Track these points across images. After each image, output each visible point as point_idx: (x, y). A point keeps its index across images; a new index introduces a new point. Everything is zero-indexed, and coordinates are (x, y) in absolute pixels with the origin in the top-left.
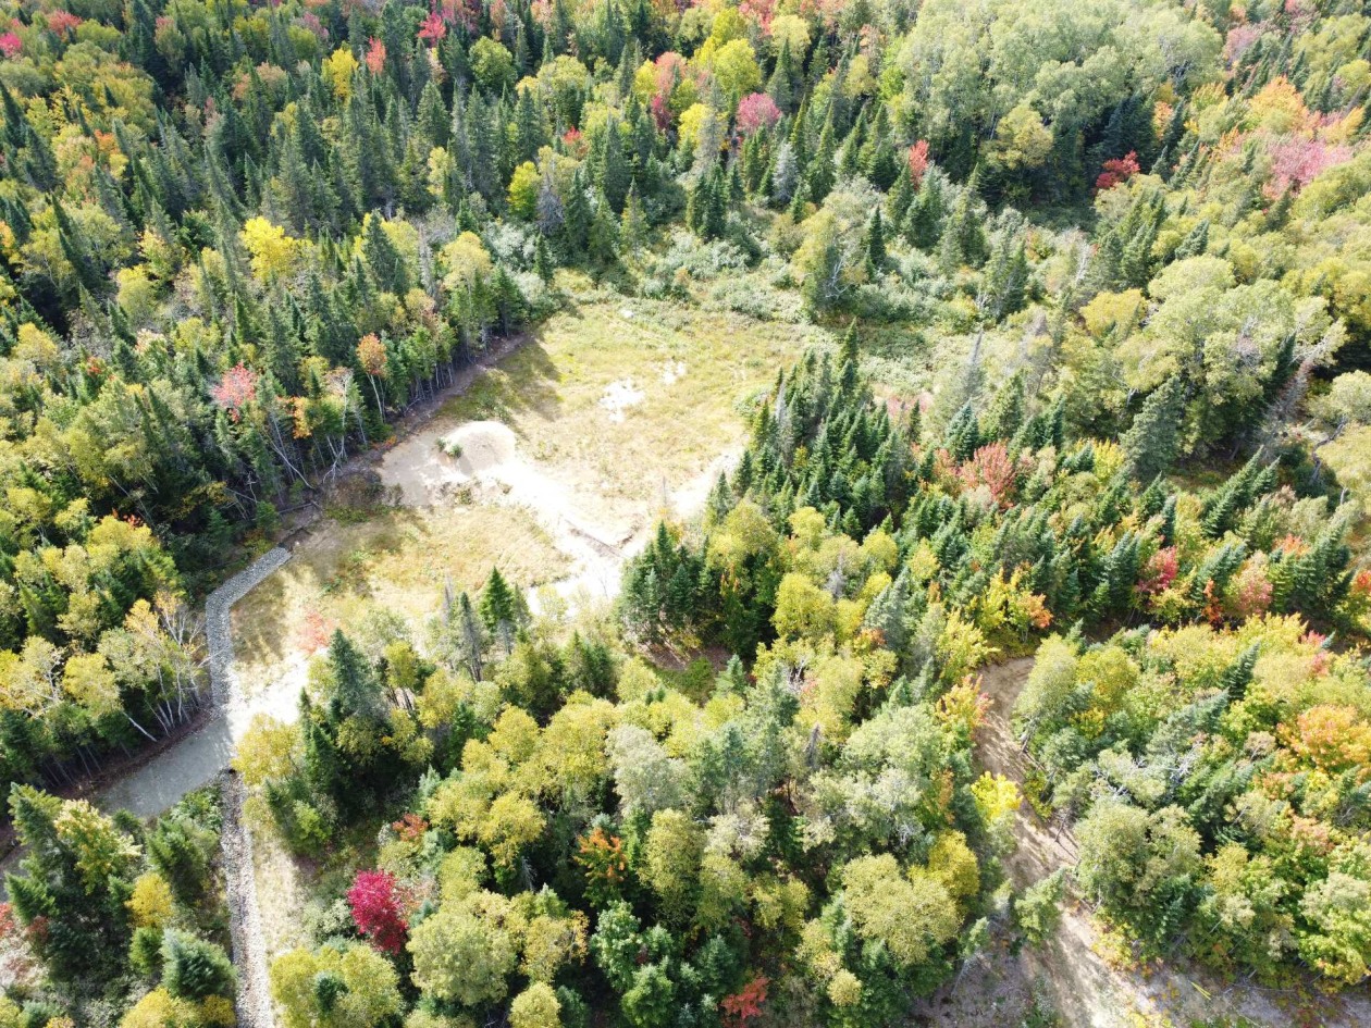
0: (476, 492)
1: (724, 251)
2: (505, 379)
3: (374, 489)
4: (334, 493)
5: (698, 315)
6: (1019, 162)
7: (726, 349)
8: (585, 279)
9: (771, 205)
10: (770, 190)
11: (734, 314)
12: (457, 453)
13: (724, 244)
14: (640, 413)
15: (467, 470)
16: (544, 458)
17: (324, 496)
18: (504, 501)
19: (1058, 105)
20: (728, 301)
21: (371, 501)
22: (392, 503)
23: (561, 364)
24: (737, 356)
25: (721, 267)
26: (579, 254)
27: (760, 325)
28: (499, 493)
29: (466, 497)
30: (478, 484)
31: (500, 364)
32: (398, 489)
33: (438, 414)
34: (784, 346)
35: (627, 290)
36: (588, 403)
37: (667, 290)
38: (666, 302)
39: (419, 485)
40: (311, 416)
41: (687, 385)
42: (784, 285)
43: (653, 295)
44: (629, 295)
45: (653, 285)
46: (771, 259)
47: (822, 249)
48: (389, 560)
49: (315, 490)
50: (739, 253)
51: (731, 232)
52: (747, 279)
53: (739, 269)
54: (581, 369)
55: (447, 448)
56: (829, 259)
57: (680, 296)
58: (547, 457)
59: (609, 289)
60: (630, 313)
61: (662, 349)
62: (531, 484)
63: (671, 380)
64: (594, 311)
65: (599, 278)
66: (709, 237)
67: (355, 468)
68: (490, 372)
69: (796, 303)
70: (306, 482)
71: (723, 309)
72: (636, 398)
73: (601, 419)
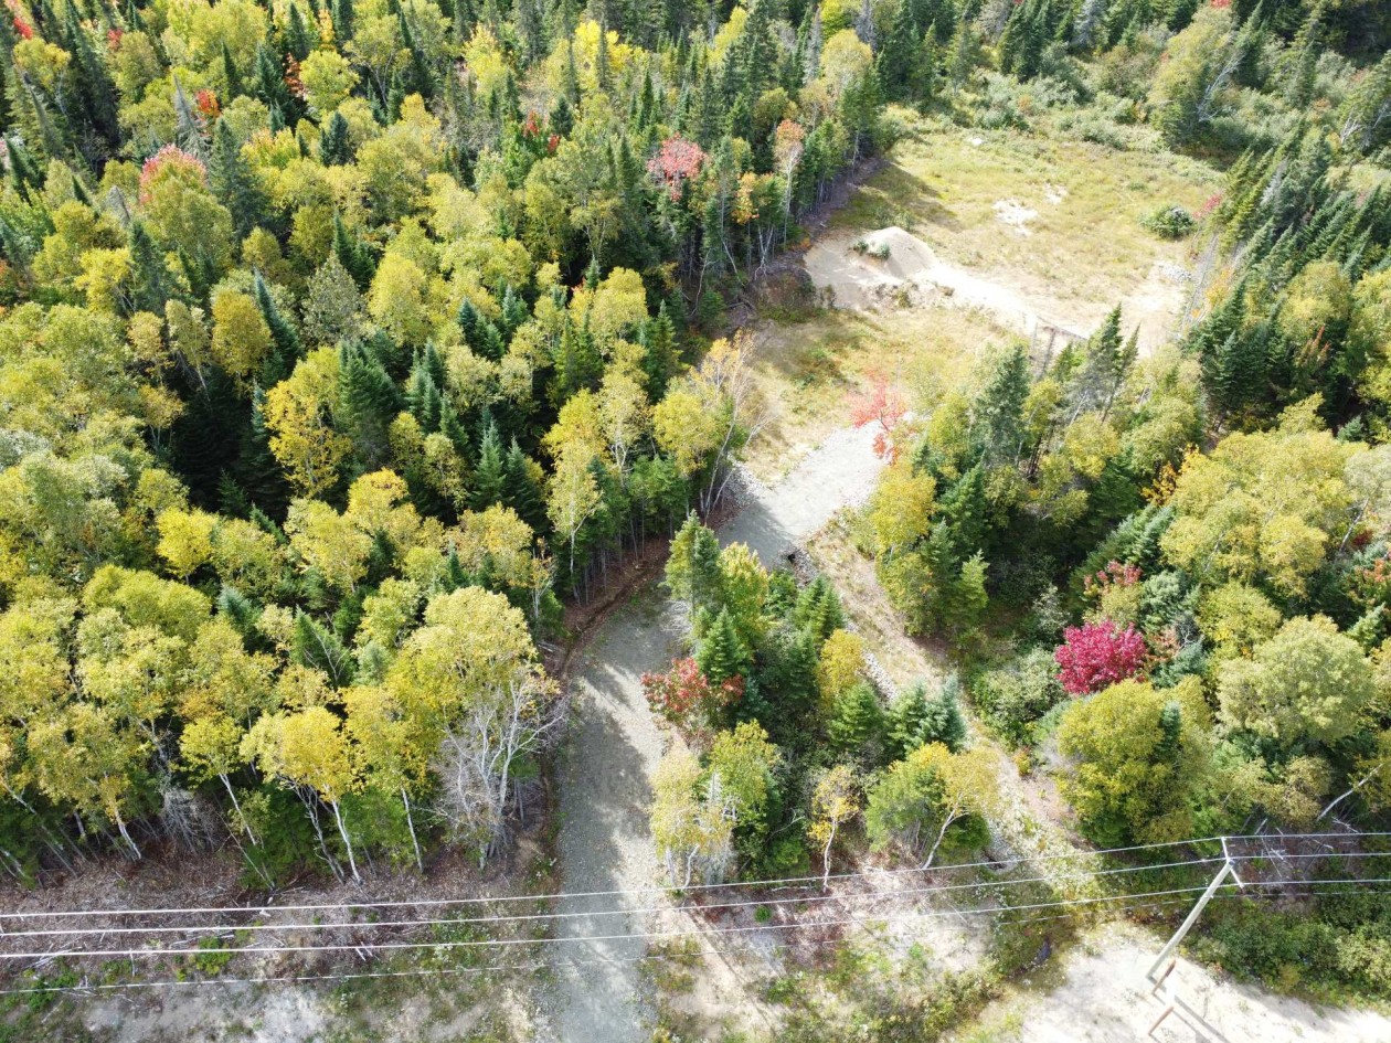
0: (913, 295)
1: (1050, 86)
2: (884, 195)
3: (805, 289)
4: (766, 291)
5: (1051, 145)
7: (1099, 174)
8: (911, 112)
9: (1071, 51)
10: (1069, 34)
11: (1089, 144)
12: (885, 256)
13: (1049, 80)
14: (1045, 227)
15: (897, 272)
16: (970, 264)
17: (756, 296)
18: (948, 303)
20: (1077, 130)
21: (803, 302)
22: (825, 305)
23: (932, 183)
24: (1114, 179)
25: (1051, 104)
26: (899, 88)
27: (1122, 155)
28: (939, 296)
29: (906, 301)
30: (915, 287)
31: (867, 182)
32: (830, 290)
33: (831, 225)
34: (1157, 172)
35: (962, 121)
36: (986, 217)
37: (1009, 120)
38: (1012, 132)
39: (852, 286)
40: (752, 196)
41: (1078, 205)
42: (1126, 119)
43: (995, 125)
44: (967, 125)
45: (993, 115)
46: (1102, 96)
47: (1197, 67)
48: (855, 355)
49: (746, 289)
50: (1066, 89)
51: (1049, 71)
52: (1086, 113)
53: (1071, 104)
54: (957, 187)
55: (872, 249)
56: (1203, 79)
57: (1022, 127)
58: (974, 263)
59: (943, 120)
60: (977, 141)
61: (1031, 173)
62: (973, 289)
63: (1057, 200)
64: (938, 139)
65: (924, 112)
66: (1027, 74)
67: (783, 266)
68: (864, 189)
69: (1150, 136)
70: (741, 277)
71: (1073, 139)
72: (1031, 215)
73: (1008, 232)
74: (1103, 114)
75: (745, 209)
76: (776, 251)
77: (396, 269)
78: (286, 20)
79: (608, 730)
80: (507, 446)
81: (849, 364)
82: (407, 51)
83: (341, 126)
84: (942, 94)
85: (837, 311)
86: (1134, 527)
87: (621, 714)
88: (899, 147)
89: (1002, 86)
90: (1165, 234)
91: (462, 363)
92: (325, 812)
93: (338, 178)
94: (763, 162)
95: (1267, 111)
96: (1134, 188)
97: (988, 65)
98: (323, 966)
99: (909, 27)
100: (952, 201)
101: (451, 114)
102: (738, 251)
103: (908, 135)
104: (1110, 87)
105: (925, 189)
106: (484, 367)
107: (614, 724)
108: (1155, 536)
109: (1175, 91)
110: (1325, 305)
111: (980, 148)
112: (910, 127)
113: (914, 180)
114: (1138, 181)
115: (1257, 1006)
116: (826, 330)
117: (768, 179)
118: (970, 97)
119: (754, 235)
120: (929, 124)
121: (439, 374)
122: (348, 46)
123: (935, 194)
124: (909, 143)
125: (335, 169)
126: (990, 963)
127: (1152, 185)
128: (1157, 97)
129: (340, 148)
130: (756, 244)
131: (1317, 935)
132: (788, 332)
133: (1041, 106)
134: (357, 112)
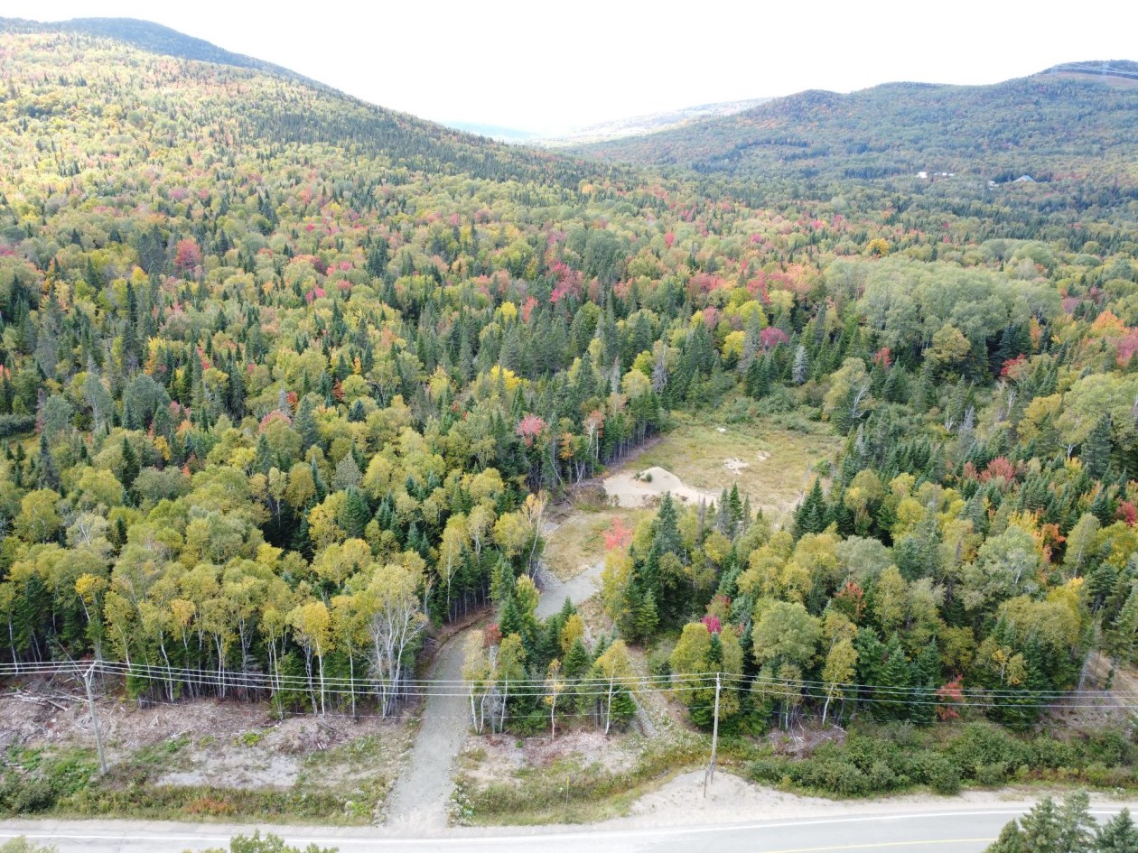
1: (772, 402)
3: (603, 496)
4: (579, 496)
5: (767, 432)
6: (951, 357)
7: (792, 446)
8: (686, 415)
9: (790, 385)
10: (790, 376)
11: (789, 431)
12: (649, 480)
13: (771, 399)
14: (751, 471)
16: (699, 486)
17: (573, 498)
18: (684, 505)
19: (970, 325)
20: (784, 424)
21: (601, 502)
22: (613, 504)
23: (690, 450)
24: (801, 448)
25: (771, 411)
27: (809, 436)
31: (651, 449)
32: (616, 497)
33: (625, 467)
35: (716, 420)
36: (716, 465)
37: (743, 419)
38: (743, 425)
39: (629, 495)
40: (571, 445)
41: (774, 461)
42: (817, 418)
43: (735, 422)
44: (718, 423)
45: (734, 417)
46: (802, 407)
47: (847, 389)
49: (568, 494)
50: (781, 404)
51: (772, 395)
52: (791, 416)
53: (783, 411)
54: (704, 452)
55: (643, 477)
56: (851, 395)
57: (751, 423)
58: (703, 486)
59: (705, 420)
60: (723, 430)
61: (751, 445)
63: (762, 458)
64: (699, 429)
65: (694, 415)
66: (760, 396)
67: (591, 484)
69: (828, 427)
70: (564, 487)
71: (780, 429)
72: (745, 465)
73: (728, 473)
74: (801, 418)
75: (567, 451)
76: (587, 476)
77: (379, 462)
78: (338, 362)
80: (420, 537)
82: (398, 377)
83: (360, 407)
85: (619, 507)
88: (674, 432)
89: (744, 403)
91: (404, 501)
92: (315, 661)
93: (356, 427)
94: (578, 430)
95: (903, 414)
96: (810, 453)
98: (301, 749)
101: (418, 407)
102: (564, 474)
103: (681, 426)
104: (807, 402)
106: (414, 503)
109: (838, 401)
110: (864, 490)
111: (725, 434)
112: (684, 422)
113: (678, 448)
114: (815, 449)
115: (763, 790)
116: (611, 516)
117: (579, 437)
118: (725, 409)
119: (573, 465)
120: (693, 421)
121: (392, 506)
122: (368, 375)
124: (680, 430)
125: (355, 424)
127: (823, 451)
129: (358, 415)
130: (574, 471)
132: (590, 516)
133: (765, 412)
134: (368, 402)
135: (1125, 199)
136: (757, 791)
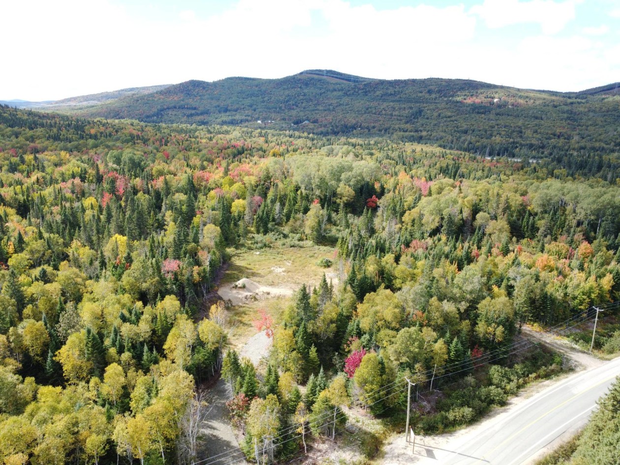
0: (257, 297)
1: (274, 234)
2: (235, 272)
5: (281, 250)
6: (348, 200)
7: (299, 255)
8: (233, 249)
9: (276, 224)
10: (274, 220)
11: (292, 248)
12: (244, 287)
13: (273, 233)
14: (289, 271)
15: (249, 291)
16: (271, 285)
18: (269, 297)
19: (351, 183)
20: (287, 245)
22: (230, 305)
23: (249, 267)
24: (304, 256)
25: (276, 239)
27: (303, 249)
28: (266, 295)
29: (256, 299)
30: (257, 294)
31: (227, 270)
32: (229, 300)
33: (221, 283)
34: (316, 251)
35: (250, 249)
37: (265, 245)
38: (267, 249)
39: (237, 298)
40: (199, 274)
41: (296, 264)
42: (300, 240)
43: (261, 248)
44: (252, 250)
45: (259, 245)
46: (290, 235)
47: (316, 220)
48: (246, 317)
49: (202, 305)
50: (279, 234)
51: (272, 230)
52: (288, 240)
53: (282, 238)
54: (257, 266)
55: (239, 286)
56: (319, 223)
57: (270, 247)
58: (272, 284)
59: (244, 249)
60: (258, 253)
61: (278, 259)
62: (275, 291)
63: (289, 264)
64: (246, 255)
65: (237, 248)
66: (266, 232)
67: (212, 295)
68: (227, 272)
69: (309, 243)
70: (199, 301)
71: (287, 248)
72: (284, 269)
73: (279, 275)
74: (294, 239)
75: (196, 277)
76: (208, 292)
77: (92, 306)
79: (213, 438)
80: (152, 351)
81: (245, 319)
84: (241, 242)
85: (234, 306)
86: (351, 326)
87: (215, 433)
88: (233, 259)
89: (259, 237)
90: (325, 267)
93: (52, 287)
94: (198, 263)
95: (340, 231)
96: (311, 257)
97: (252, 233)
99: (225, 223)
100: (257, 270)
102: (196, 292)
103: (234, 255)
104: (292, 232)
105: (247, 269)
106: (134, 327)
107: (215, 436)
108: (358, 325)
109: (313, 228)
111: (259, 255)
112: (234, 253)
113: (243, 267)
114: (311, 254)
115: (436, 438)
116: (233, 312)
117: (202, 268)
118: (250, 242)
119: (200, 286)
120: (239, 251)
123: (251, 269)
124: (236, 257)
125: (48, 285)
126: (363, 456)
127: (316, 255)
128: (308, 231)
129: (44, 280)
130: (202, 290)
131: (442, 416)
133: (273, 240)
135: (351, 130)
136: (433, 439)
